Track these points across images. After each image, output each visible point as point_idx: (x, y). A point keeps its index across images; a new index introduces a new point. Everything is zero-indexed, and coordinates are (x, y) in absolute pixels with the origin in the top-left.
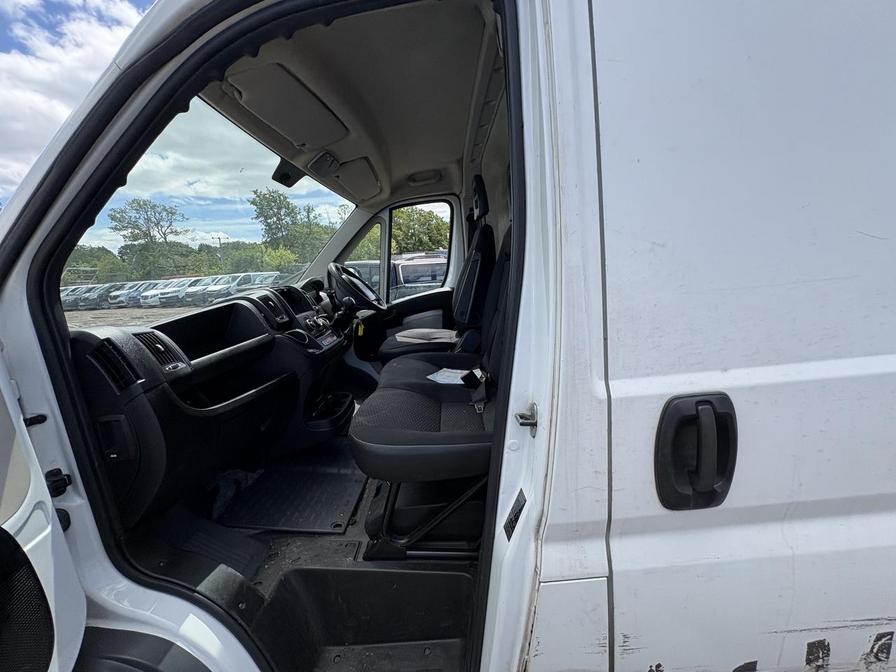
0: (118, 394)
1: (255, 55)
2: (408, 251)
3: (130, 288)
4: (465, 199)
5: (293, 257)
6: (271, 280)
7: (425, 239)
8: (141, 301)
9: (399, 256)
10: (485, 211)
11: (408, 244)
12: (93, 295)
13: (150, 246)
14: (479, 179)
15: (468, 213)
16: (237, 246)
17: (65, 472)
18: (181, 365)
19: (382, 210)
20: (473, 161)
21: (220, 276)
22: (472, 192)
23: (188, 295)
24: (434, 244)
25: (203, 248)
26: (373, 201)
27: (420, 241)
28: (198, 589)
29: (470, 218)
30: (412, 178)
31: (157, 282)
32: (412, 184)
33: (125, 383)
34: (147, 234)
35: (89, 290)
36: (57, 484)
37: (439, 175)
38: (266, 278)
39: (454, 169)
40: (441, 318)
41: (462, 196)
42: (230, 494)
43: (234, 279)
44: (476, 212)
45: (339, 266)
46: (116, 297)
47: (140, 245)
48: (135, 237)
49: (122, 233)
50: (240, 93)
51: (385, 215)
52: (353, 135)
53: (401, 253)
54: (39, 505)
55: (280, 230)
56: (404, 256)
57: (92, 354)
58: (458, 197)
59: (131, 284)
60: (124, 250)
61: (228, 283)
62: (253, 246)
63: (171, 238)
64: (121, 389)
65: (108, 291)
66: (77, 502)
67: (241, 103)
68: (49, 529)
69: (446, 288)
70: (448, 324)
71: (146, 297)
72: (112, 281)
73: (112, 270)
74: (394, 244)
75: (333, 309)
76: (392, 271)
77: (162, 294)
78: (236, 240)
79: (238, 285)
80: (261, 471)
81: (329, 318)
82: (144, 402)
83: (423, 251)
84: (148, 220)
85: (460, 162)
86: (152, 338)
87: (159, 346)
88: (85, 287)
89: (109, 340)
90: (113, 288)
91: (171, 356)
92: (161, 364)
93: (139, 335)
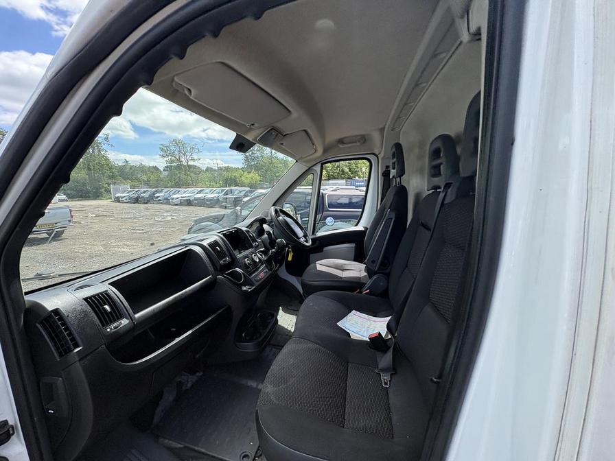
0: (59, 360)
1: (182, 56)
2: (335, 178)
3: (166, 192)
4: (382, 158)
5: (258, 178)
6: (244, 192)
7: (347, 170)
8: (170, 201)
9: (327, 182)
10: (401, 173)
11: (334, 173)
12: (146, 195)
13: (180, 167)
14: (398, 147)
15: (384, 169)
16: (227, 169)
17: (11, 423)
18: (125, 322)
19: (315, 165)
20: (393, 129)
21: (215, 189)
22: (390, 155)
23: (196, 199)
24: (352, 174)
25: (208, 169)
26: (308, 158)
27: (343, 171)
29: (386, 174)
30: (341, 141)
31: (180, 189)
32: (341, 146)
33: (65, 351)
34: (179, 160)
35: (144, 192)
37: (364, 139)
38: (241, 192)
39: (376, 136)
40: (354, 250)
41: (381, 156)
42: (171, 398)
43: (223, 191)
44: (393, 173)
45: (278, 208)
46: (158, 197)
47: (175, 166)
48: (172, 162)
49: (166, 159)
50: (189, 90)
51: (318, 168)
52: (295, 115)
53: (329, 179)
55: (253, 160)
56: (331, 182)
57: (42, 323)
58: (377, 156)
59: (166, 190)
60: (166, 168)
61: (219, 193)
62: (237, 169)
63: (191, 163)
64: (61, 355)
65: (154, 193)
67: (191, 98)
69: (360, 228)
70: (359, 258)
71: (173, 199)
72: (157, 187)
73: (157, 181)
74: (324, 173)
75: (270, 243)
76: (320, 197)
77: (182, 197)
78: (227, 165)
79: (224, 195)
80: (200, 374)
81: (264, 253)
82: (78, 369)
83: (343, 179)
84: (180, 151)
85: (382, 130)
86: (104, 298)
87: (107, 307)
88: (143, 190)
89: (56, 312)
90: (157, 192)
91: (117, 314)
92: (103, 326)
93: (90, 298)
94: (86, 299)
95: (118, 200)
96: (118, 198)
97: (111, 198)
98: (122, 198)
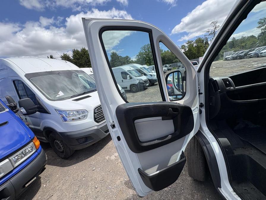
0: (214, 92)
3: (257, 50)
8: (259, 55)
12: (243, 54)
17: (203, 104)
18: (232, 88)
28: (219, 139)
33: (216, 90)
36: (201, 105)
46: (250, 54)
49: (262, 28)
54: (197, 108)
57: (212, 83)
59: (257, 48)
66: (203, 110)
68: (197, 112)
71: (262, 53)
73: (252, 44)
86: (227, 80)
87: (227, 82)
88: (241, 52)
89: (216, 80)
90: (250, 51)
91: (230, 85)
92: (226, 87)
93: (223, 79)
94: (222, 79)
95: (226, 59)
96: (227, 58)
97: (223, 59)
98: (228, 58)
